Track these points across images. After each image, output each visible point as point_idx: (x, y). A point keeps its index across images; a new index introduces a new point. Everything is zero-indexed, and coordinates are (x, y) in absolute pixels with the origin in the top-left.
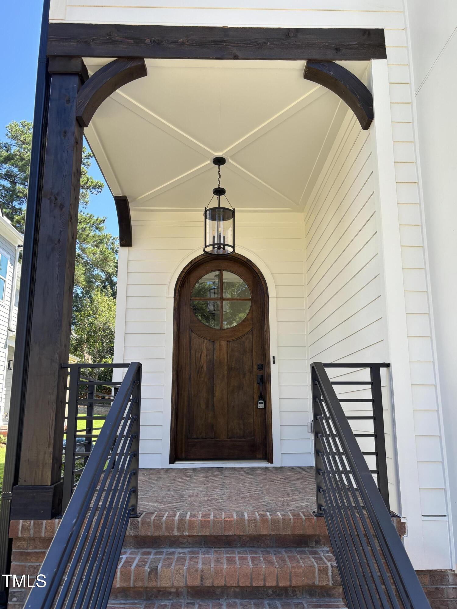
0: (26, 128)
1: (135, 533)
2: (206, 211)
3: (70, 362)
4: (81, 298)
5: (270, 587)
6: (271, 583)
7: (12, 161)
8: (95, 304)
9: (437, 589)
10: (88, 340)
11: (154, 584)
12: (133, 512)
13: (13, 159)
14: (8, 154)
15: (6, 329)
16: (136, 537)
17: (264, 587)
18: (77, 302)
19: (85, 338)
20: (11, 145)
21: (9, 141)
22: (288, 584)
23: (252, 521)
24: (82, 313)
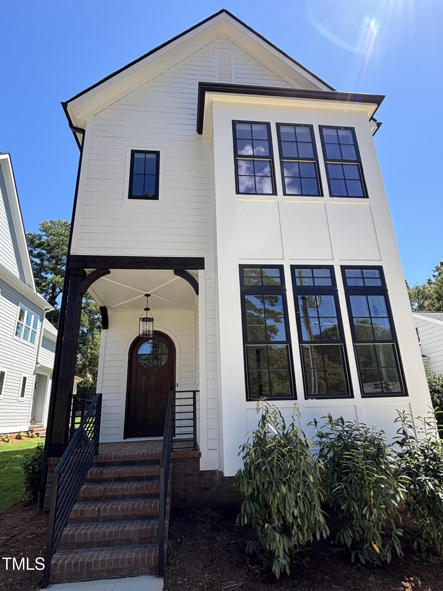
0: (53, 225)
1: (97, 461)
2: (140, 319)
3: (73, 394)
4: (86, 333)
5: (145, 476)
6: (145, 475)
7: (42, 247)
8: (95, 340)
9: (212, 478)
10: (90, 365)
11: (102, 477)
12: (97, 453)
13: (43, 245)
14: (39, 242)
15: (35, 363)
16: (97, 463)
17: (142, 476)
18: (83, 337)
19: (87, 363)
20: (42, 235)
21: (41, 233)
22: (151, 475)
23: (143, 454)
24: (86, 347)
